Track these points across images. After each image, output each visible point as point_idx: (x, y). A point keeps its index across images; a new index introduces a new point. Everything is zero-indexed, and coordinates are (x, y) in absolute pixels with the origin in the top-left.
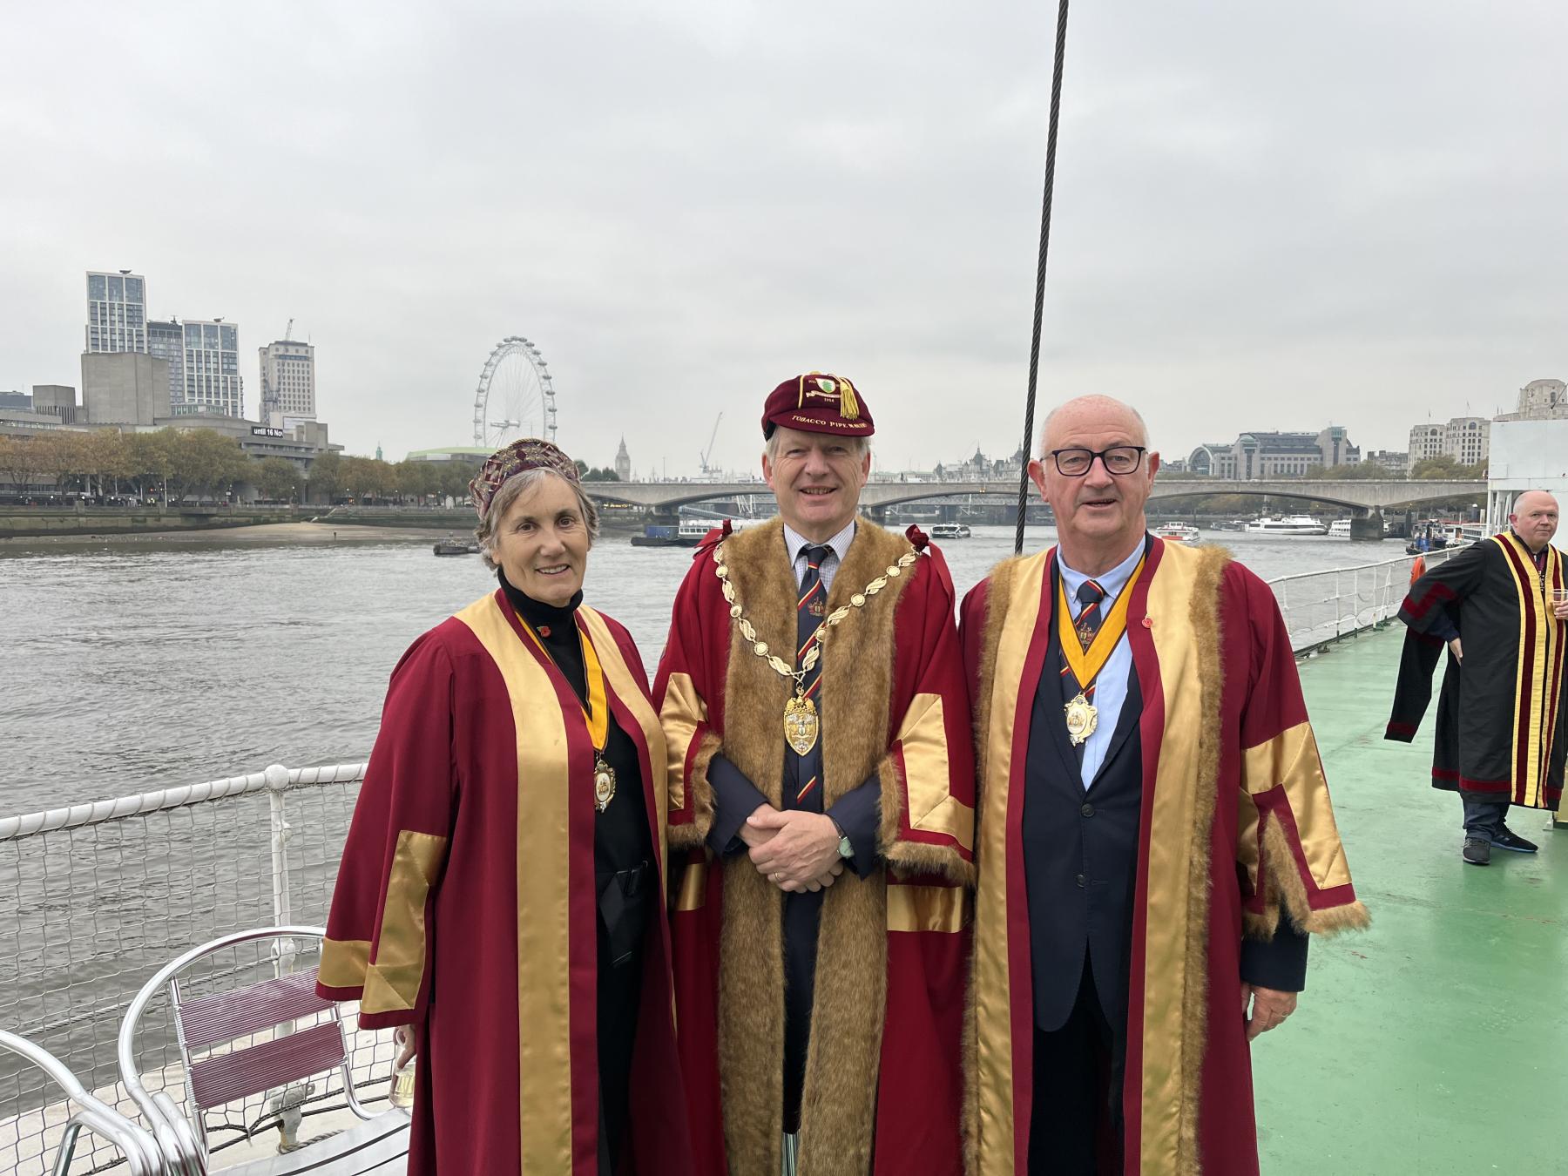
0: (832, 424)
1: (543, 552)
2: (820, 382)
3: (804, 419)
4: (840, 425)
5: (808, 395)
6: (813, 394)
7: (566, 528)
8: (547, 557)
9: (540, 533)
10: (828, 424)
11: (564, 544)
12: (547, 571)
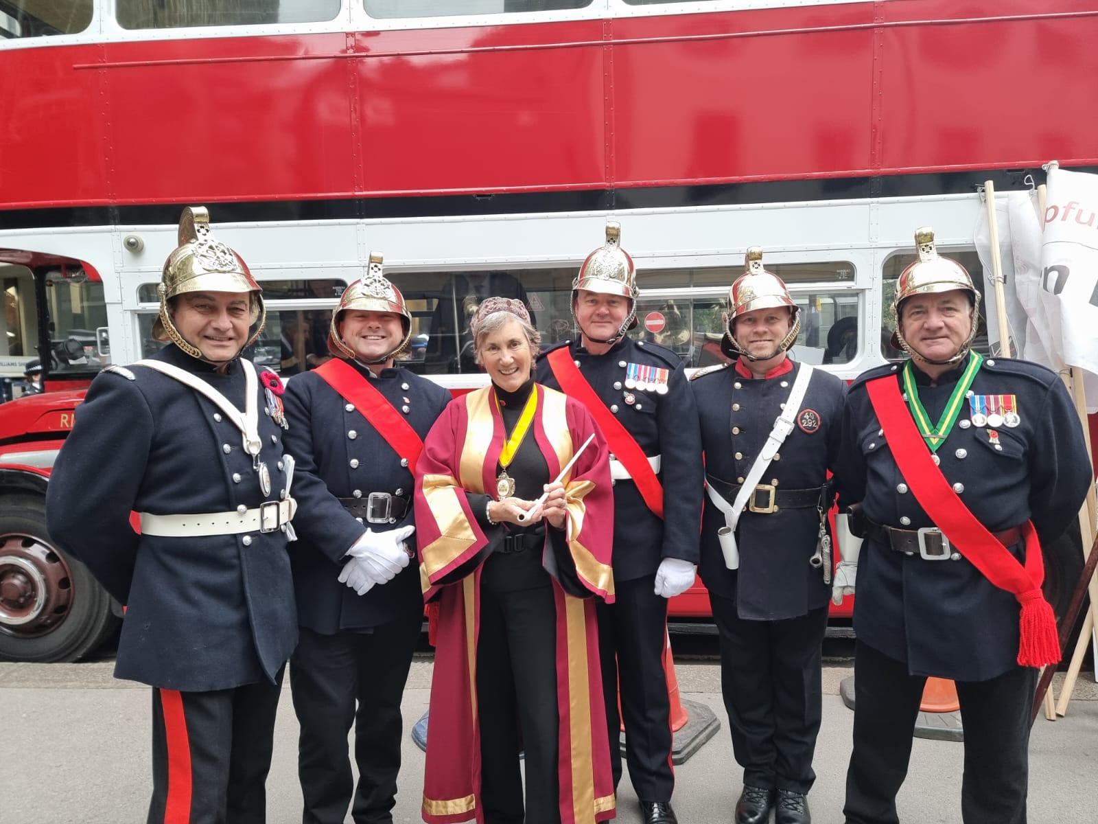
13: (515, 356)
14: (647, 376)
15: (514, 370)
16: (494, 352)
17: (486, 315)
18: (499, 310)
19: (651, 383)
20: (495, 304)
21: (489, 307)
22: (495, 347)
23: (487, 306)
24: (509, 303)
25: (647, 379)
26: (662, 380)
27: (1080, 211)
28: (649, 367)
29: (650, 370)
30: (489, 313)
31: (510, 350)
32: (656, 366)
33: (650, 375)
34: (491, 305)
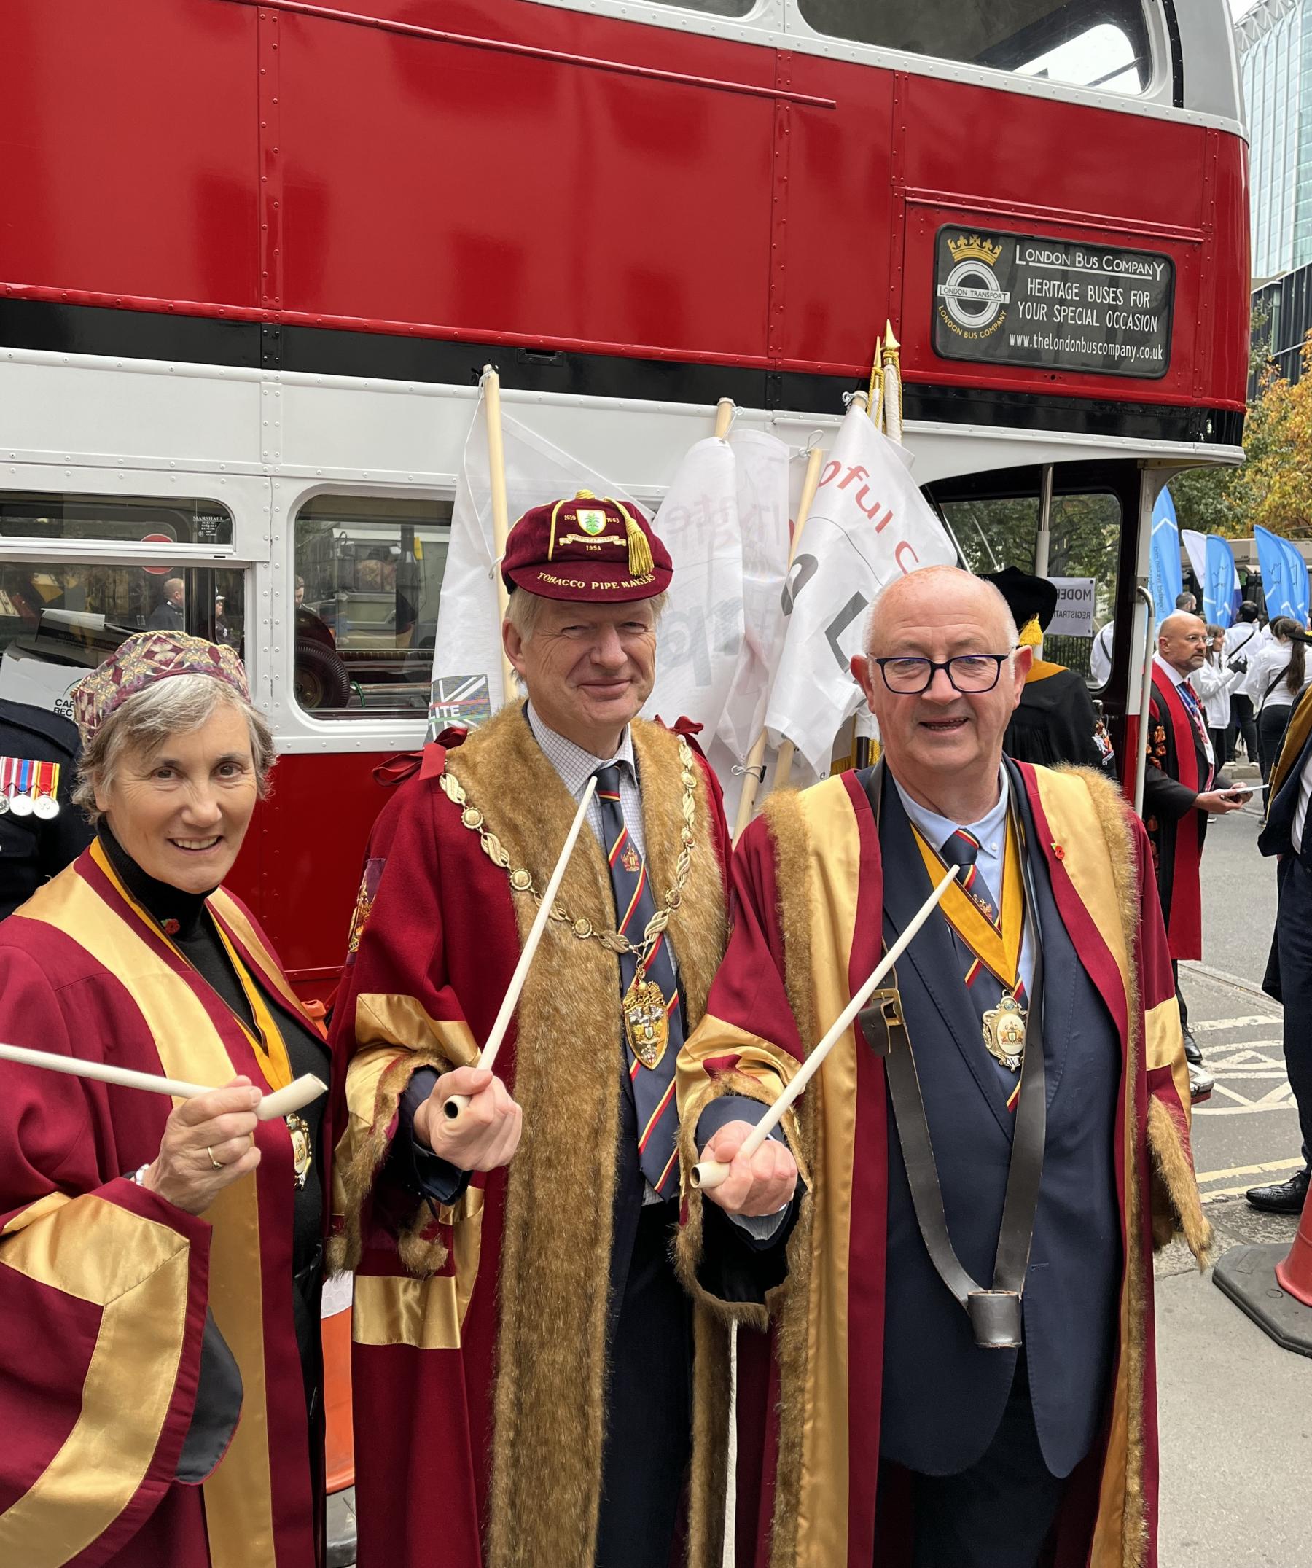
0: (594, 585)
1: (186, 816)
2: (583, 517)
3: (552, 579)
4: (607, 585)
5: (562, 541)
6: (570, 539)
7: (228, 780)
8: (189, 826)
9: (186, 786)
10: (589, 586)
11: (220, 806)
12: (187, 845)
13: (224, 801)
14: (13, 780)
15: (212, 842)
16: (167, 783)
17: (149, 680)
18: (192, 669)
19: (22, 797)
20: (177, 650)
21: (158, 657)
22: (173, 770)
23: (150, 654)
24: (214, 654)
25: (12, 788)
26: (45, 788)
27: (865, 490)
28: (16, 761)
29: (19, 767)
30: (158, 675)
31: (215, 786)
32: (30, 755)
33: (18, 778)
34: (163, 651)
